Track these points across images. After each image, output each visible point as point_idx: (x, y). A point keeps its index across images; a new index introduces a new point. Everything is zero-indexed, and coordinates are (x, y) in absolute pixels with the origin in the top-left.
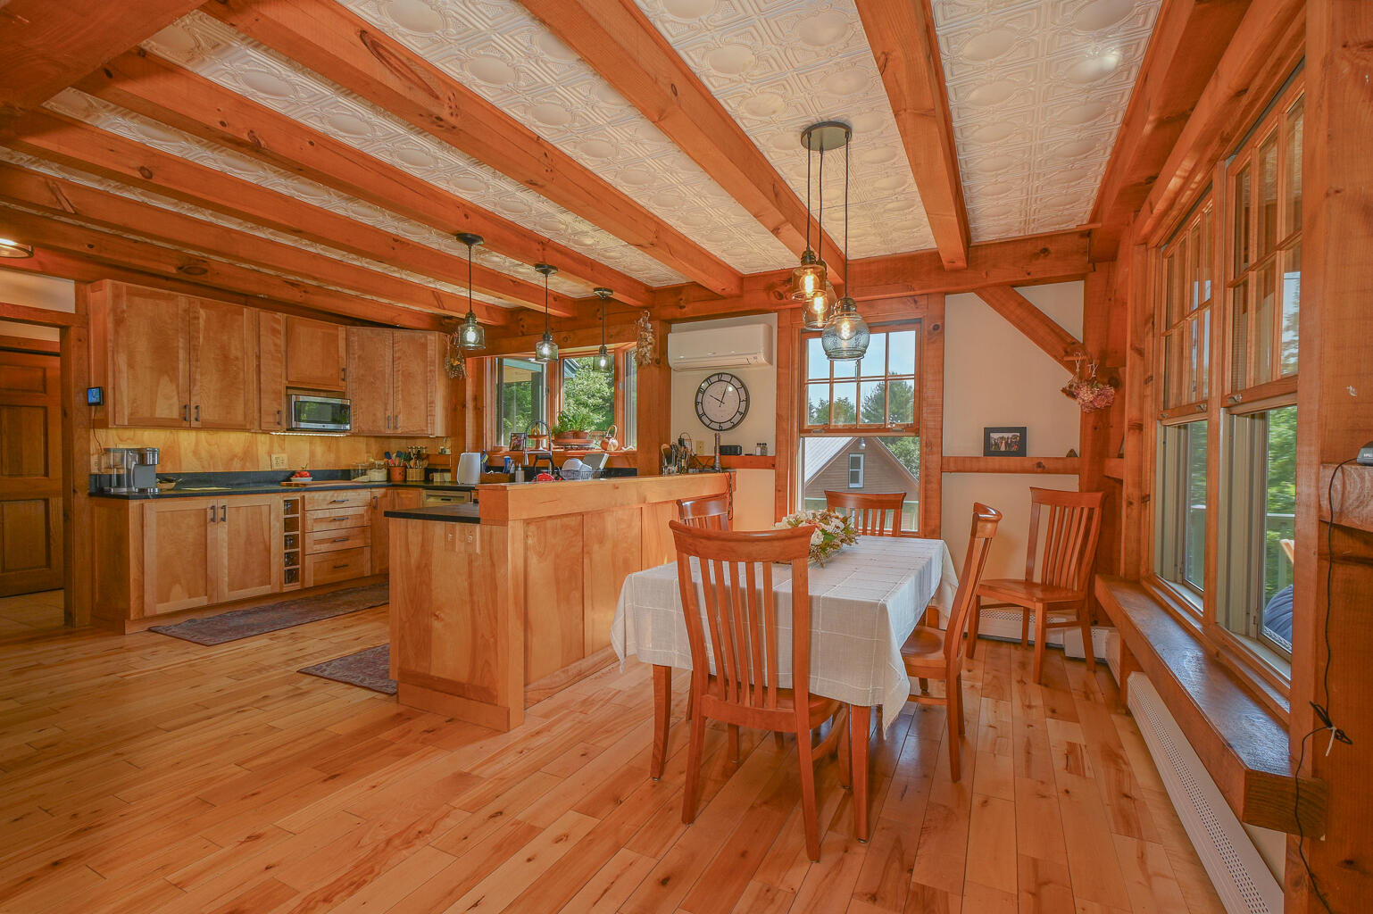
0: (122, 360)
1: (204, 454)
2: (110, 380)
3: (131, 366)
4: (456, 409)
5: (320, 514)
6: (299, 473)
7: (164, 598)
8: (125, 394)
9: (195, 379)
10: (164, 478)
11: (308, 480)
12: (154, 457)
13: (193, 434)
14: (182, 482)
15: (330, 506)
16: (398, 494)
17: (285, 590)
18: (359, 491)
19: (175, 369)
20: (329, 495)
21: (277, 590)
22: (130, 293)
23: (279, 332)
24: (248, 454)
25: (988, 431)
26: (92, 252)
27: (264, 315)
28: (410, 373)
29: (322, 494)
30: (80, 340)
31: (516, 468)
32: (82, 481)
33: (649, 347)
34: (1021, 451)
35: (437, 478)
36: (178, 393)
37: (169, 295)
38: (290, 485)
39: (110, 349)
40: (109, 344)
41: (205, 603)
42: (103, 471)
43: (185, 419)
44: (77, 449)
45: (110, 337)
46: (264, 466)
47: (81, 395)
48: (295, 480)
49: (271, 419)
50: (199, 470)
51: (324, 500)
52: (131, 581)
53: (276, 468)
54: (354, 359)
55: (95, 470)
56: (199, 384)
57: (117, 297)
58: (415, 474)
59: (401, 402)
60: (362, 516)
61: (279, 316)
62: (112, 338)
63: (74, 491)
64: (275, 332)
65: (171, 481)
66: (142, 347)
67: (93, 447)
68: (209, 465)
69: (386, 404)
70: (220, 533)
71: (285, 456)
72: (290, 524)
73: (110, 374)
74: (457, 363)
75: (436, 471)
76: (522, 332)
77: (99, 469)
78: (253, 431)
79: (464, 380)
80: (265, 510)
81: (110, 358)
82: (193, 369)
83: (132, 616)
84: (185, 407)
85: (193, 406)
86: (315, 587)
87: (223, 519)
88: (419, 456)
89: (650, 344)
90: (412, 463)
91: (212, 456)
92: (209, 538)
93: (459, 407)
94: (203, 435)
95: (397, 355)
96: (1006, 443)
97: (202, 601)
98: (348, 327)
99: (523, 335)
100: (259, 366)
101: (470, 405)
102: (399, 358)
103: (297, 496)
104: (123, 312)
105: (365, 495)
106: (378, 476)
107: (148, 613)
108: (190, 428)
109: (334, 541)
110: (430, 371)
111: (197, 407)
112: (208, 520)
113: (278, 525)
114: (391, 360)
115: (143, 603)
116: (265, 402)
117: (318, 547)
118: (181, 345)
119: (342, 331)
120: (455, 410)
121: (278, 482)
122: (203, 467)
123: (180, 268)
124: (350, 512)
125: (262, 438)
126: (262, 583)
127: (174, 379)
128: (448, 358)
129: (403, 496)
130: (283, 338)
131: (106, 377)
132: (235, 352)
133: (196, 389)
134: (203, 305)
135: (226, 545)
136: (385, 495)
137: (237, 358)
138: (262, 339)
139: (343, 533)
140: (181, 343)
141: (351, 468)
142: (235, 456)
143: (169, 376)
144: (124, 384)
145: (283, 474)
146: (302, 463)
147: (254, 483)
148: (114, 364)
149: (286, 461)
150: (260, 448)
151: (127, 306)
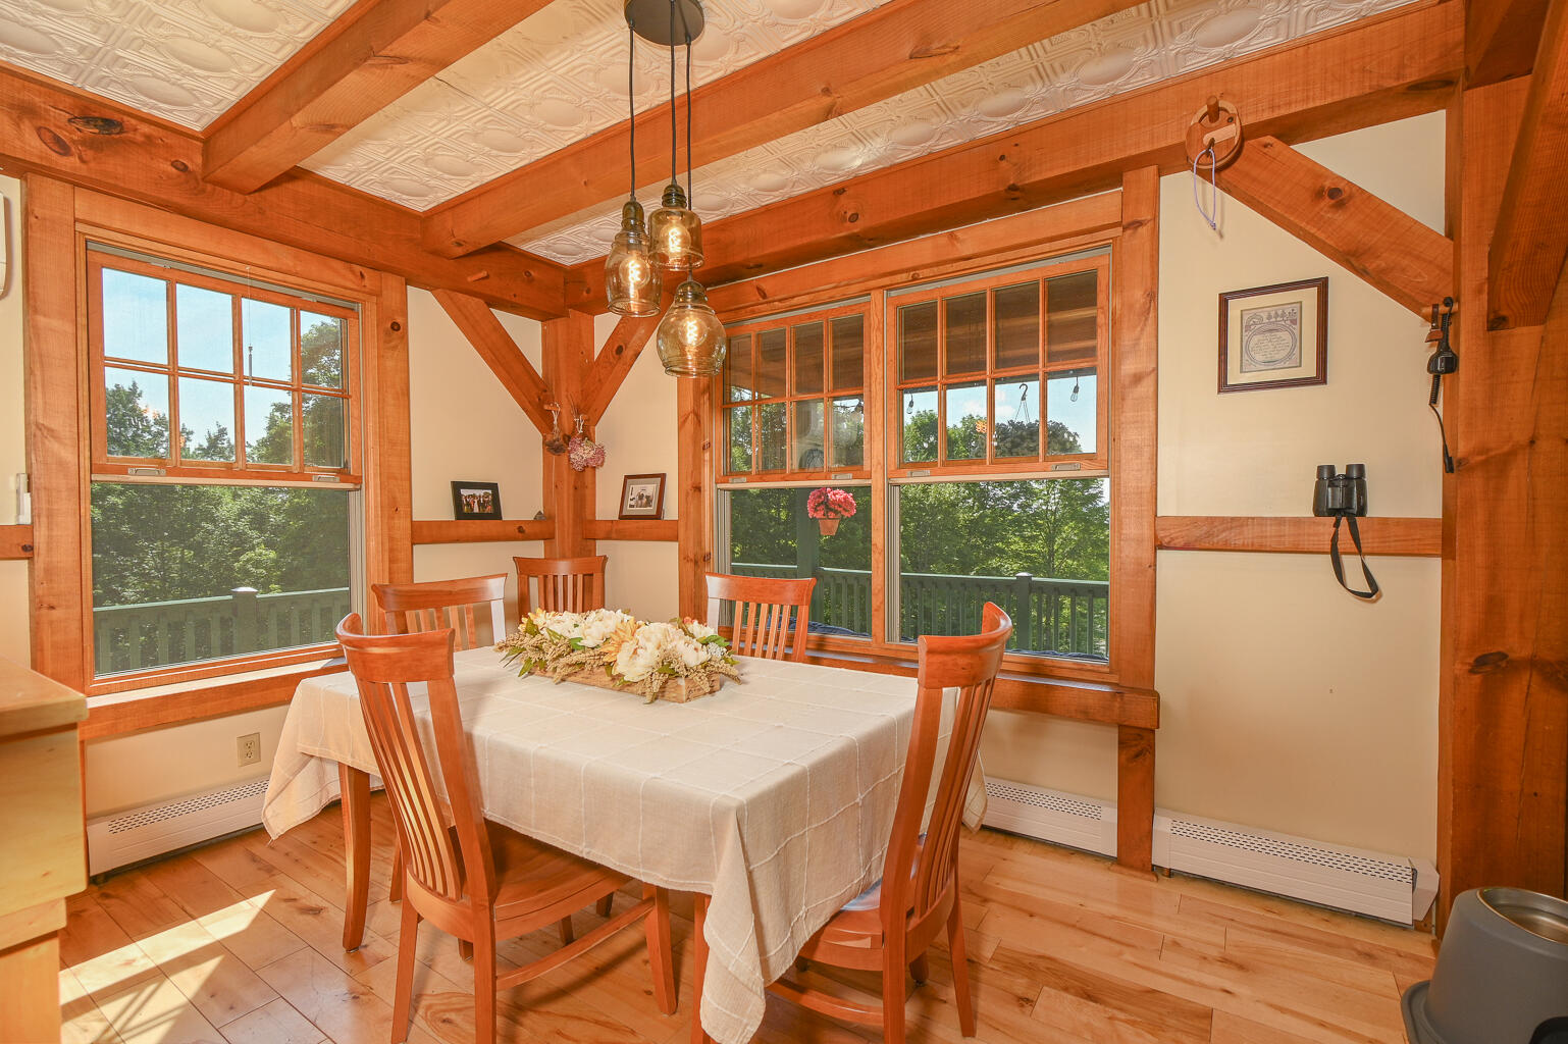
25: (457, 486)
34: (496, 514)
96: (479, 502)
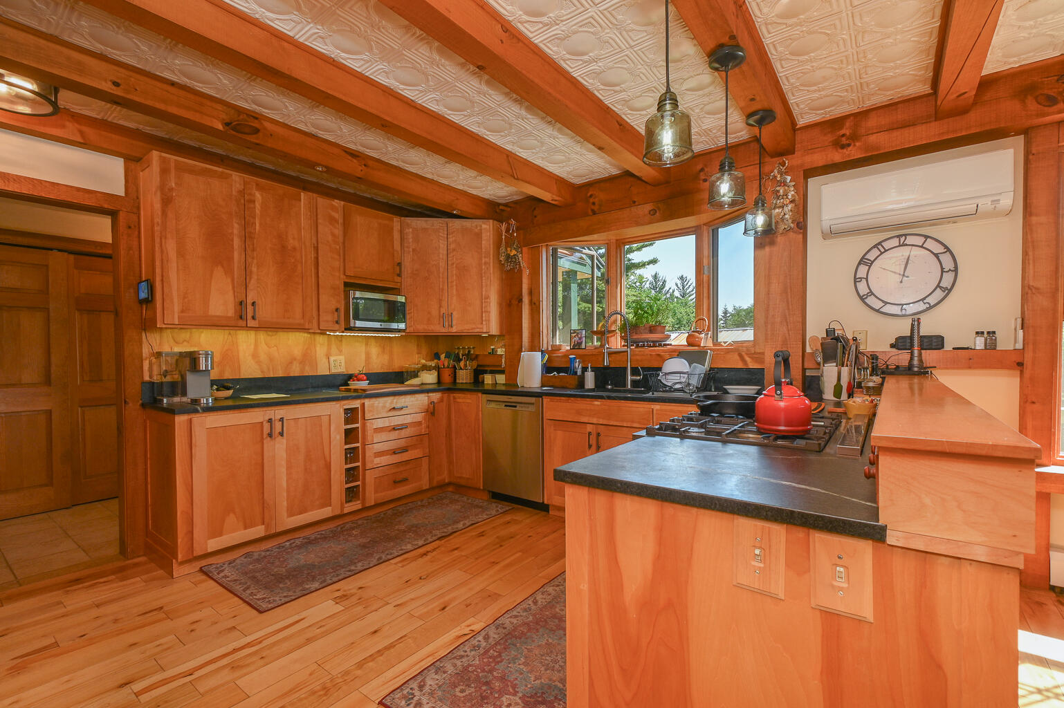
0: (171, 247)
1: (263, 357)
2: (158, 271)
3: (181, 253)
4: (511, 305)
5: (380, 424)
6: (356, 376)
7: (216, 532)
8: (175, 286)
9: (251, 272)
10: (221, 384)
11: (364, 384)
12: (206, 361)
13: (252, 334)
14: (239, 390)
15: (391, 414)
16: (454, 398)
17: (346, 511)
18: (417, 396)
19: (230, 259)
20: (389, 402)
21: (338, 512)
22: (180, 169)
23: (337, 221)
24: (307, 357)
26: (118, 92)
27: (322, 201)
28: (464, 266)
29: (382, 400)
30: (130, 227)
31: (584, 369)
32: (133, 390)
33: (790, 207)
35: (488, 379)
36: (233, 287)
37: (222, 173)
38: (349, 390)
39: (157, 234)
40: (157, 228)
41: (262, 534)
42: (155, 378)
43: (241, 318)
44: (127, 353)
45: (158, 220)
46: (323, 370)
47: (132, 290)
48: (354, 385)
49: (329, 317)
50: (259, 375)
51: (384, 407)
52: (179, 514)
53: (334, 371)
54: (409, 252)
55: (147, 378)
56: (255, 277)
57: (164, 171)
58: (464, 376)
59: (455, 298)
60: (419, 423)
61: (336, 203)
62: (160, 221)
63: (125, 402)
64: (332, 220)
65: (228, 388)
66: (194, 232)
67: (146, 351)
68: (269, 369)
69: (440, 301)
70: (278, 449)
71: (342, 358)
72: (350, 435)
73: (158, 263)
74: (514, 252)
75: (485, 372)
76: (593, 210)
77: (151, 377)
78: (311, 331)
79: (520, 271)
80: (325, 420)
81: (157, 245)
82: (249, 260)
83: (180, 556)
84: (241, 302)
85: (249, 301)
86: (377, 505)
87: (281, 434)
88: (468, 356)
89: (791, 202)
90: (462, 364)
91: (271, 359)
92: (265, 457)
93: (515, 302)
94: (262, 336)
95: (452, 246)
97: (259, 531)
98: (402, 218)
99: (594, 213)
100: (317, 258)
101: (526, 300)
102: (454, 250)
103: (356, 404)
104: (171, 190)
105: (422, 399)
106: (429, 378)
107: (198, 551)
108: (247, 328)
109: (394, 452)
110: (485, 263)
111: (253, 304)
112: (265, 436)
113: (338, 437)
114: (445, 252)
115: (192, 539)
116: (323, 298)
117: (377, 460)
118: (236, 231)
119: (396, 222)
120: (509, 305)
121: (336, 387)
122: (262, 372)
123: (227, 124)
124: (408, 419)
125: (320, 339)
126: (323, 506)
127: (229, 271)
128: (503, 249)
129: (459, 400)
130: (341, 228)
131: (154, 269)
132: (292, 242)
133: (252, 284)
134: (259, 187)
135: (284, 463)
136: (441, 400)
137: (294, 249)
138: (320, 228)
139: (402, 443)
140: (236, 229)
141: (404, 370)
142: (295, 359)
143: (223, 267)
144: (173, 276)
145: (341, 378)
146: (358, 367)
147: (313, 387)
148: (162, 252)
149: (343, 364)
150: (318, 349)
151: (176, 184)
